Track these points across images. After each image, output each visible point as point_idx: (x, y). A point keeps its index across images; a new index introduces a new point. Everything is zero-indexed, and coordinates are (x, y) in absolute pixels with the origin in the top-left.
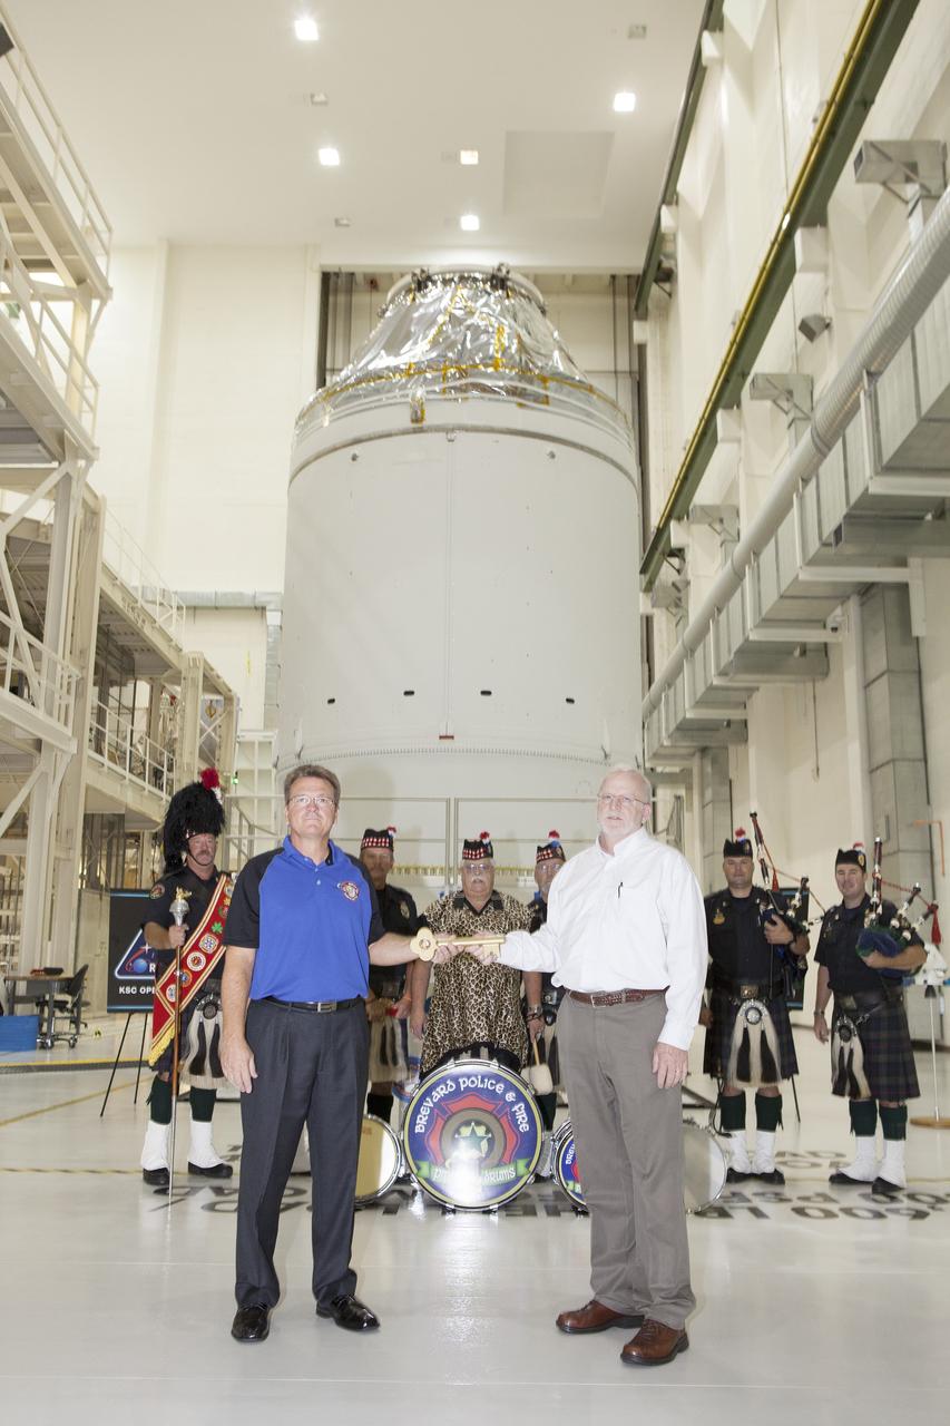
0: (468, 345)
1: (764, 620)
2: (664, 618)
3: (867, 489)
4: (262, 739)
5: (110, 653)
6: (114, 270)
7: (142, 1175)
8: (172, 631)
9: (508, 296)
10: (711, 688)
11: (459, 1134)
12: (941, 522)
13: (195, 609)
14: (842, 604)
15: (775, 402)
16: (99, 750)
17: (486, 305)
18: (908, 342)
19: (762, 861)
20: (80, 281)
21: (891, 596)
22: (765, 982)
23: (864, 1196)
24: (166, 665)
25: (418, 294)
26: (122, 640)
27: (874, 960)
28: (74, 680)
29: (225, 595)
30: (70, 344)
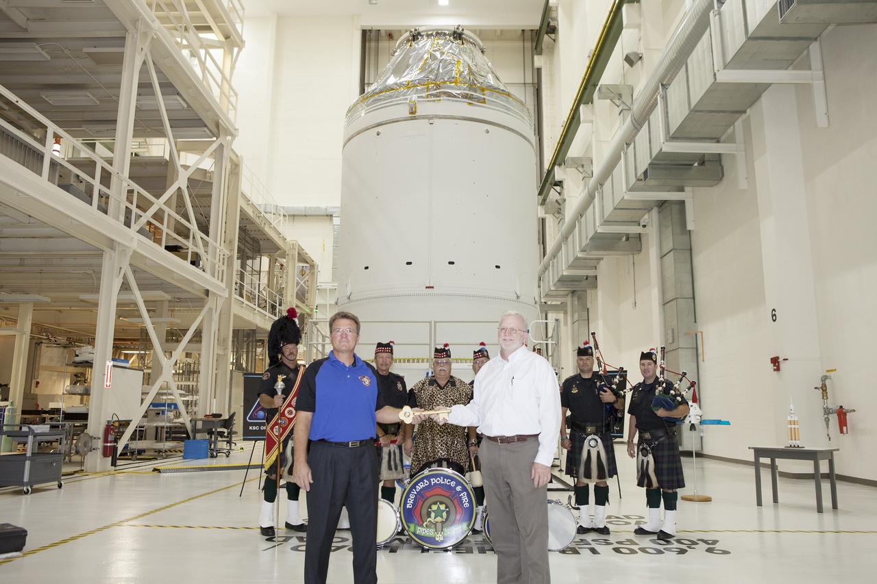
0: (441, 70)
1: (605, 221)
2: (552, 219)
3: (661, 149)
4: (331, 287)
5: (247, 242)
6: (245, 31)
7: (259, 530)
8: (280, 229)
9: (463, 44)
10: (577, 259)
11: (431, 508)
12: (702, 167)
13: (294, 216)
14: (648, 212)
15: (611, 100)
16: (241, 295)
17: (451, 48)
18: (684, 68)
19: (598, 359)
20: (227, 37)
21: (676, 208)
22: (600, 424)
23: (653, 541)
24: (277, 248)
25: (413, 43)
26: (253, 234)
27: (661, 413)
28: (226, 257)
29: (310, 208)
30: (222, 73)
